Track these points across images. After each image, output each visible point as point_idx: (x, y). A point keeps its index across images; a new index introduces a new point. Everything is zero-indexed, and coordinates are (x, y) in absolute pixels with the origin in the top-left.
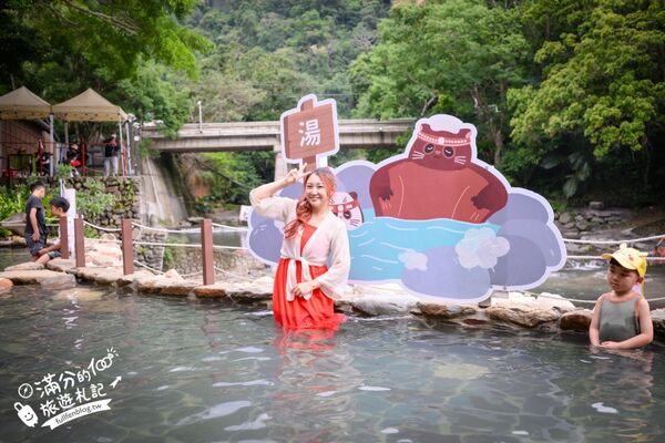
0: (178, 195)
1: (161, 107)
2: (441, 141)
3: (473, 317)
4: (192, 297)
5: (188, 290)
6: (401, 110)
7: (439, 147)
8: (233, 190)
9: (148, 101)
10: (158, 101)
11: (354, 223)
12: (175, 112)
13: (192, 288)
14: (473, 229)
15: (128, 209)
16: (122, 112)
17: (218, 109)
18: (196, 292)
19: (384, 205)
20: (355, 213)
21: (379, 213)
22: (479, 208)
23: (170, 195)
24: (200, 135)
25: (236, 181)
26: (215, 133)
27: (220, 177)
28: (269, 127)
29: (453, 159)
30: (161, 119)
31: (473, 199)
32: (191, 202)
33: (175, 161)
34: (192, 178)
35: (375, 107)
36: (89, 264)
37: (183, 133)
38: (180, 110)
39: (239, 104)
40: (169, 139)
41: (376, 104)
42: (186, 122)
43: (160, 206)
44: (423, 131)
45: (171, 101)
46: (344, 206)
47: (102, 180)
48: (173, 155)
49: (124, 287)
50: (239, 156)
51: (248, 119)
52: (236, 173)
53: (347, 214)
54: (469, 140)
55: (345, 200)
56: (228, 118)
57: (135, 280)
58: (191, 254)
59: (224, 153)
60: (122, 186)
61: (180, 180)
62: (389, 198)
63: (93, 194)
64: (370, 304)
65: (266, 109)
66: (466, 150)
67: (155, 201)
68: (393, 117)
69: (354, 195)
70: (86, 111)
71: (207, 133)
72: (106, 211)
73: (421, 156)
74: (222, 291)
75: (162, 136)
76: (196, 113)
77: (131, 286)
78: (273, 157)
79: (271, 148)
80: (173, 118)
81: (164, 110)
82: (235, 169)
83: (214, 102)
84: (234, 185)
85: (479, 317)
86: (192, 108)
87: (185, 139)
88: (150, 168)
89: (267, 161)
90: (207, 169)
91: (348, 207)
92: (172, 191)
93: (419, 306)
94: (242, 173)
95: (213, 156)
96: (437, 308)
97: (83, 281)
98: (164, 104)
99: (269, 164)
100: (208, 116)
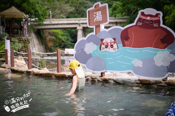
0: (43, 45)
1: (37, 13)
2: (149, 18)
3: (160, 84)
4: (54, 77)
5: (52, 74)
6: (124, 14)
7: (148, 21)
8: (62, 43)
9: (33, 11)
10: (36, 11)
11: (114, 49)
12: (42, 15)
13: (53, 74)
14: (160, 51)
15: (26, 49)
16: (24, 14)
17: (57, 14)
18: (55, 75)
19: (126, 43)
20: (115, 46)
21: (124, 45)
22: (163, 43)
23: (40, 45)
24: (50, 23)
25: (63, 40)
26: (56, 22)
27: (57, 39)
28: (75, 20)
29: (153, 25)
30: (37, 17)
31: (161, 40)
32: (47, 47)
33: (42, 33)
34: (48, 39)
35: (114, 13)
36: (15, 66)
37: (45, 23)
38: (44, 14)
39: (65, 12)
40: (40, 25)
41: (115, 12)
42: (46, 19)
43: (37, 49)
44: (141, 15)
45: (41, 11)
46: (111, 43)
47: (17, 39)
48: (41, 30)
49: (28, 73)
50: (65, 31)
51: (68, 17)
52: (63, 37)
53: (112, 46)
54: (159, 18)
55: (111, 41)
56: (61, 17)
57: (32, 71)
58: (48, 65)
59: (59, 30)
60: (24, 41)
61: (43, 40)
62: (128, 40)
63: (14, 43)
64: (120, 79)
65: (74, 14)
66: (158, 22)
67: (35, 47)
68: (121, 16)
69: (114, 39)
70: (12, 14)
71: (53, 22)
72: (18, 49)
73: (141, 24)
74: (65, 75)
75: (37, 24)
76: (49, 15)
77: (31, 73)
78: (77, 31)
79: (76, 28)
80: (41, 17)
81: (38, 14)
82: (63, 35)
83: (56, 11)
84: (63, 41)
85: (163, 84)
86: (48, 14)
87: (45, 25)
88: (33, 35)
89: (74, 33)
90: (53, 36)
91: (112, 43)
92: (41, 43)
93: (139, 80)
94: (65, 37)
95: (55, 31)
96: (146, 81)
97: (14, 71)
98: (38, 12)
99: (75, 34)
100: (53, 17)
